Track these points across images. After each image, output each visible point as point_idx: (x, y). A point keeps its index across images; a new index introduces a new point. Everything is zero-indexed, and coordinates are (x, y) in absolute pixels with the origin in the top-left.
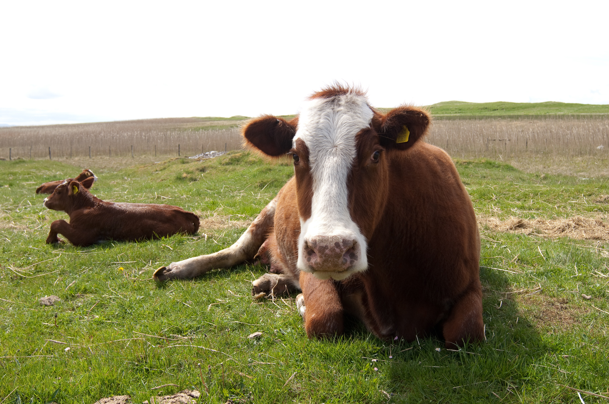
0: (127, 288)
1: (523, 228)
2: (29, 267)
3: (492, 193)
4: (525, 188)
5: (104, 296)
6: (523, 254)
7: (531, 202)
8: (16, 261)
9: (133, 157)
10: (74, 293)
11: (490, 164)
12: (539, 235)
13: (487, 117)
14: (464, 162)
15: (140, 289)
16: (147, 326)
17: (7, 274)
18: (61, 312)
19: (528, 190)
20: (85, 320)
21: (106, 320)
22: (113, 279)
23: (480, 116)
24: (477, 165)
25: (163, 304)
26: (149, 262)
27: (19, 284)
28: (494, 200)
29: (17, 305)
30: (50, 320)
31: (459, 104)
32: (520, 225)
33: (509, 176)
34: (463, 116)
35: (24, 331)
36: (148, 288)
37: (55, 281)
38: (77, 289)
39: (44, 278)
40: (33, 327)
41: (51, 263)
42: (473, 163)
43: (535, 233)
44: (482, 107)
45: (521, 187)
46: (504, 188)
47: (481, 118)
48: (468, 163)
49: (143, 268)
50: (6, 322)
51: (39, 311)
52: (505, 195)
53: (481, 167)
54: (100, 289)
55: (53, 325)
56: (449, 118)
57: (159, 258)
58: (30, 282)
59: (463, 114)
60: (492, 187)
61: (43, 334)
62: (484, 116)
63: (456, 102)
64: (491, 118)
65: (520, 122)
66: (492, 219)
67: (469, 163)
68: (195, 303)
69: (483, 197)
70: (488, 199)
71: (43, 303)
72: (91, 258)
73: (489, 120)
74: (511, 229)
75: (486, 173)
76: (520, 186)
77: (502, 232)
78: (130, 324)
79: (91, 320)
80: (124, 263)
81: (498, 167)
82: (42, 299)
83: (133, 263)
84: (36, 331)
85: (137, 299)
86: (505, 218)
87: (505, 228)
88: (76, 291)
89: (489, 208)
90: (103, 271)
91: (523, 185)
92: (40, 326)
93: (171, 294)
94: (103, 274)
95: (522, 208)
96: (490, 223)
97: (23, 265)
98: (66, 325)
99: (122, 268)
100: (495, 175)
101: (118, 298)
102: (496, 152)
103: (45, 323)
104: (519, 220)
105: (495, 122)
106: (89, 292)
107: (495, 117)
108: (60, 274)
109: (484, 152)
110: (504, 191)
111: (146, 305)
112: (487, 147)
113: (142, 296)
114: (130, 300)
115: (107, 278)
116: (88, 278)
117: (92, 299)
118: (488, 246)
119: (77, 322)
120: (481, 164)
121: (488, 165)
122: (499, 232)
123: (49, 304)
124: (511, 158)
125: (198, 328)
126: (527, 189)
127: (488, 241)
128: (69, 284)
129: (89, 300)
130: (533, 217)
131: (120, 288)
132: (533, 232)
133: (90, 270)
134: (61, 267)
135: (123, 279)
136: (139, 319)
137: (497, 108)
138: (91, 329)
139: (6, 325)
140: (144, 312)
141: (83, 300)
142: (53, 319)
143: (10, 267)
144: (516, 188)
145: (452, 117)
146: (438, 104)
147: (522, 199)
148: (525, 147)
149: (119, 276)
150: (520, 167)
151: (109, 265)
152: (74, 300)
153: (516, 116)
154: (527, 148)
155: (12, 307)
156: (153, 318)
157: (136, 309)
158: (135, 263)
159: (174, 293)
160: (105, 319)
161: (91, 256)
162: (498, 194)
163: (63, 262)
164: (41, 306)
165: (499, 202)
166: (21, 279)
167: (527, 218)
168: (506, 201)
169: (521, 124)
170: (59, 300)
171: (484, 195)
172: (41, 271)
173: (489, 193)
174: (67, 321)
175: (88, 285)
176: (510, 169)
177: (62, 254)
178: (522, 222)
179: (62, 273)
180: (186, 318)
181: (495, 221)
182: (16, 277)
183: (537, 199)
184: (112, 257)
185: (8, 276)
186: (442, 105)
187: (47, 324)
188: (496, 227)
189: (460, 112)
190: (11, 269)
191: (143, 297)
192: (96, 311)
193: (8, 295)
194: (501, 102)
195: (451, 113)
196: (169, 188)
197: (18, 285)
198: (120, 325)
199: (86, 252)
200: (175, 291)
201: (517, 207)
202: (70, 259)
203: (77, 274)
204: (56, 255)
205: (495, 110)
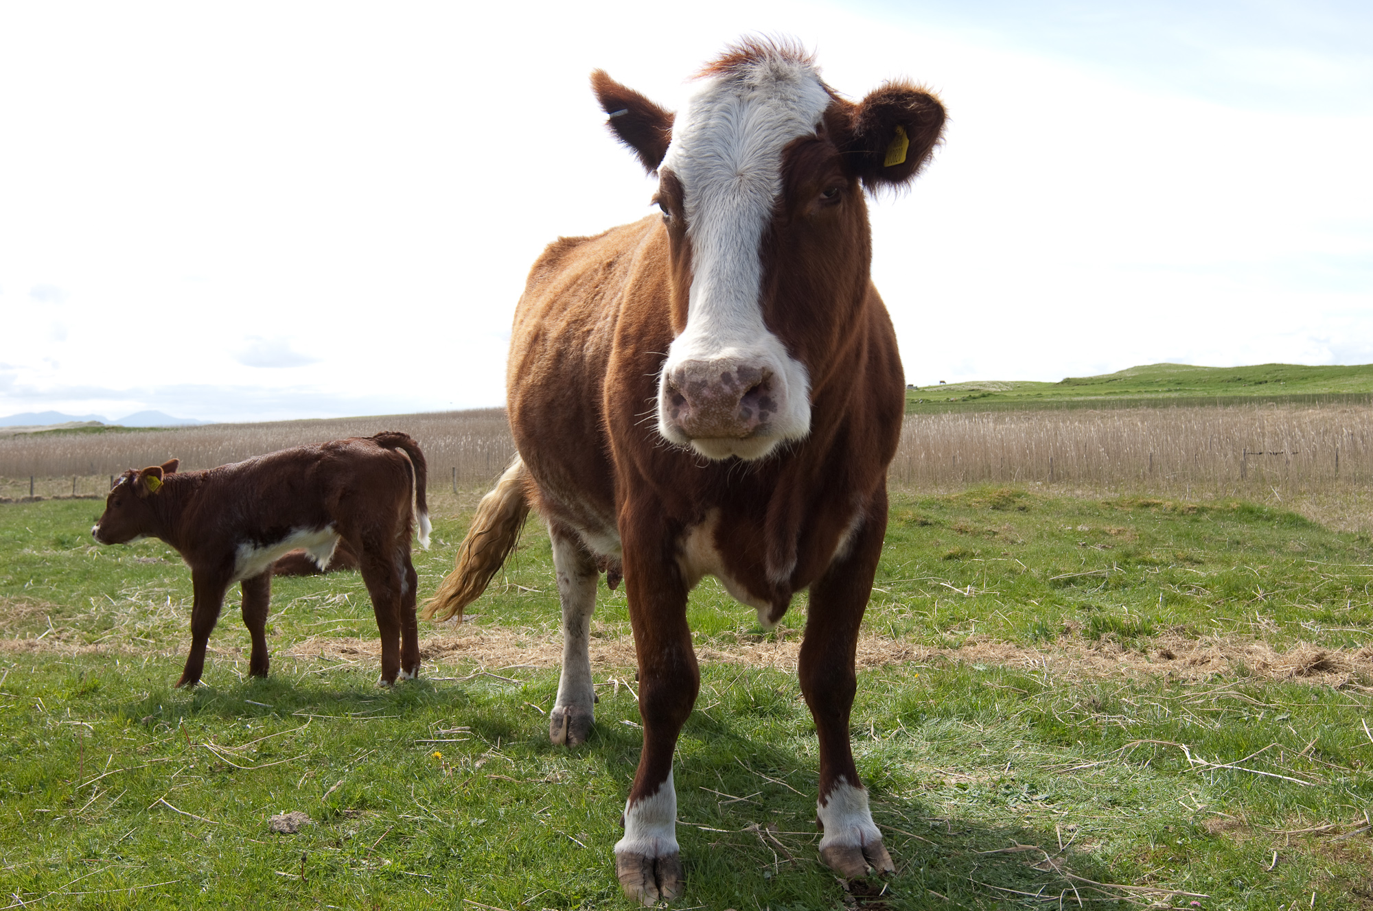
0: (451, 800)
1: (1329, 672)
2: (246, 746)
3: (1255, 583)
4: (1332, 573)
5: (401, 816)
6: (1327, 736)
7: (1346, 607)
8: (219, 731)
9: (455, 492)
10: (340, 808)
11: (1251, 512)
12: (1364, 688)
13: (1243, 401)
14: (1190, 509)
15: (477, 803)
16: (493, 889)
17: (202, 760)
18: (314, 848)
19: (1341, 578)
20: (362, 869)
21: (407, 870)
22: (421, 779)
23: (1225, 397)
24: (1221, 514)
25: (526, 839)
26: (496, 740)
27: (226, 782)
28: (1261, 601)
29: (223, 828)
30: (292, 866)
31: (1176, 371)
32: (1321, 665)
33: (1294, 541)
34: (1187, 398)
35: (240, 888)
36: (494, 802)
37: (301, 776)
38: (346, 798)
39: (276, 770)
40: (256, 880)
41: (291, 738)
42: (1211, 509)
43: (1357, 685)
44: (1230, 377)
45: (1324, 570)
46: (1283, 573)
47: (1227, 402)
48: (1198, 510)
49: (483, 755)
50: (202, 867)
51: (269, 846)
52: (1285, 588)
53: (1230, 519)
54: (393, 799)
55: (297, 877)
56: (1154, 404)
57: (516, 733)
58: (250, 779)
59: (1185, 395)
60: (1255, 569)
61: (275, 896)
62: (1235, 397)
63: (1170, 366)
64: (1251, 403)
65: (1318, 412)
66: (1255, 646)
67: (1201, 510)
68: (594, 839)
69: (1234, 594)
70: (1245, 598)
71: (276, 827)
72: (373, 728)
73: (1245, 407)
74: (1299, 673)
75: (1242, 534)
76: (1320, 568)
77: (1280, 681)
78: (458, 881)
79: (375, 868)
80: (442, 742)
81: (1268, 519)
82: (275, 818)
83: (462, 742)
84: (262, 889)
85: (472, 825)
86: (1285, 644)
87: (1285, 670)
88: (344, 804)
89: (1248, 620)
90: (399, 758)
91: (1327, 565)
92: (271, 878)
93: (544, 815)
94: (400, 767)
95: (1326, 621)
96: (1249, 656)
97: (233, 740)
98: (324, 879)
99: (438, 754)
100: (1263, 537)
101: (432, 822)
102: (1263, 480)
103: (279, 873)
104: (1318, 654)
105: (1261, 412)
106: (370, 806)
107: (1261, 400)
108: (310, 764)
109: (1238, 480)
110: (1284, 580)
111: (491, 840)
112: (1244, 470)
113: (481, 818)
114: (456, 829)
115: (407, 776)
116: (369, 775)
117: (376, 822)
118: (1245, 715)
119: (346, 872)
120: (1228, 512)
121: (1245, 516)
122: (1270, 681)
123: (287, 829)
124: (1301, 493)
125: (601, 896)
126: (1337, 576)
127: (1245, 705)
128: (329, 787)
129: (370, 823)
130: (1353, 644)
131: (435, 800)
132: (1352, 683)
133: (373, 755)
134: (311, 748)
135: (442, 779)
136: (476, 870)
137: (1264, 380)
138: (376, 889)
139: (200, 873)
140: (486, 856)
141: (358, 822)
142: (297, 864)
143: (208, 743)
144: (1312, 572)
145: (1159, 399)
146: (1127, 370)
147: (1325, 597)
148: (1332, 469)
149: (432, 771)
150: (1323, 517)
151: (411, 746)
152: (339, 823)
153: (1309, 395)
154: (1337, 471)
155: (211, 833)
156: (506, 870)
157: (469, 847)
158: (466, 741)
159: (549, 814)
160: (404, 867)
161: (375, 725)
162: (1268, 587)
163: (315, 736)
164: (272, 832)
165: (1271, 606)
166: (230, 772)
167: (1337, 645)
168: (1289, 603)
169: (1321, 415)
170: (309, 822)
171: (1237, 588)
172: (270, 755)
173: (1248, 584)
174: (325, 868)
175: (368, 789)
176: (1297, 522)
177: (314, 718)
178: (1326, 658)
179: (315, 761)
180: (575, 871)
181: (1262, 651)
182: (220, 767)
183: (1361, 600)
184: (418, 728)
185: (204, 763)
186: (1137, 374)
187: (284, 874)
188: (1264, 667)
189: (1180, 390)
190: (210, 748)
191: (483, 821)
192: (385, 850)
193: (204, 807)
194: (1275, 365)
195: (1157, 391)
196: (535, 566)
197: (225, 785)
198: (436, 883)
199: (363, 716)
200: (551, 809)
201: (1315, 618)
202: (332, 730)
203: (345, 764)
204: (303, 720)
205: (1261, 383)
